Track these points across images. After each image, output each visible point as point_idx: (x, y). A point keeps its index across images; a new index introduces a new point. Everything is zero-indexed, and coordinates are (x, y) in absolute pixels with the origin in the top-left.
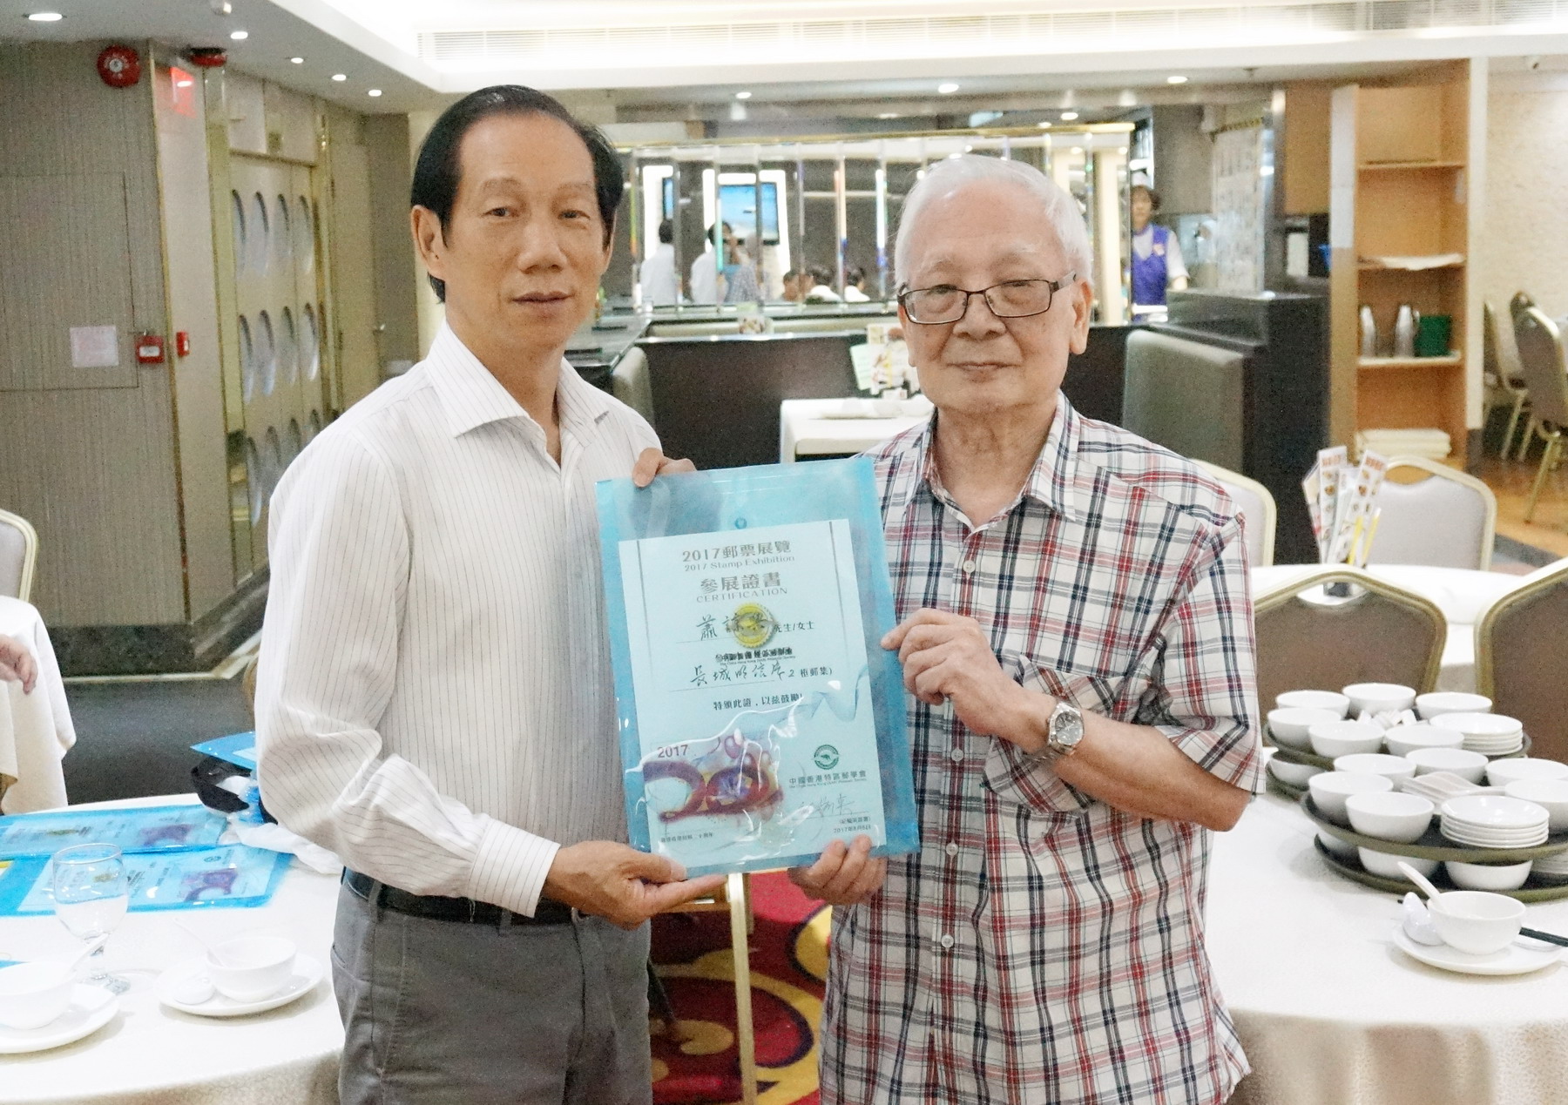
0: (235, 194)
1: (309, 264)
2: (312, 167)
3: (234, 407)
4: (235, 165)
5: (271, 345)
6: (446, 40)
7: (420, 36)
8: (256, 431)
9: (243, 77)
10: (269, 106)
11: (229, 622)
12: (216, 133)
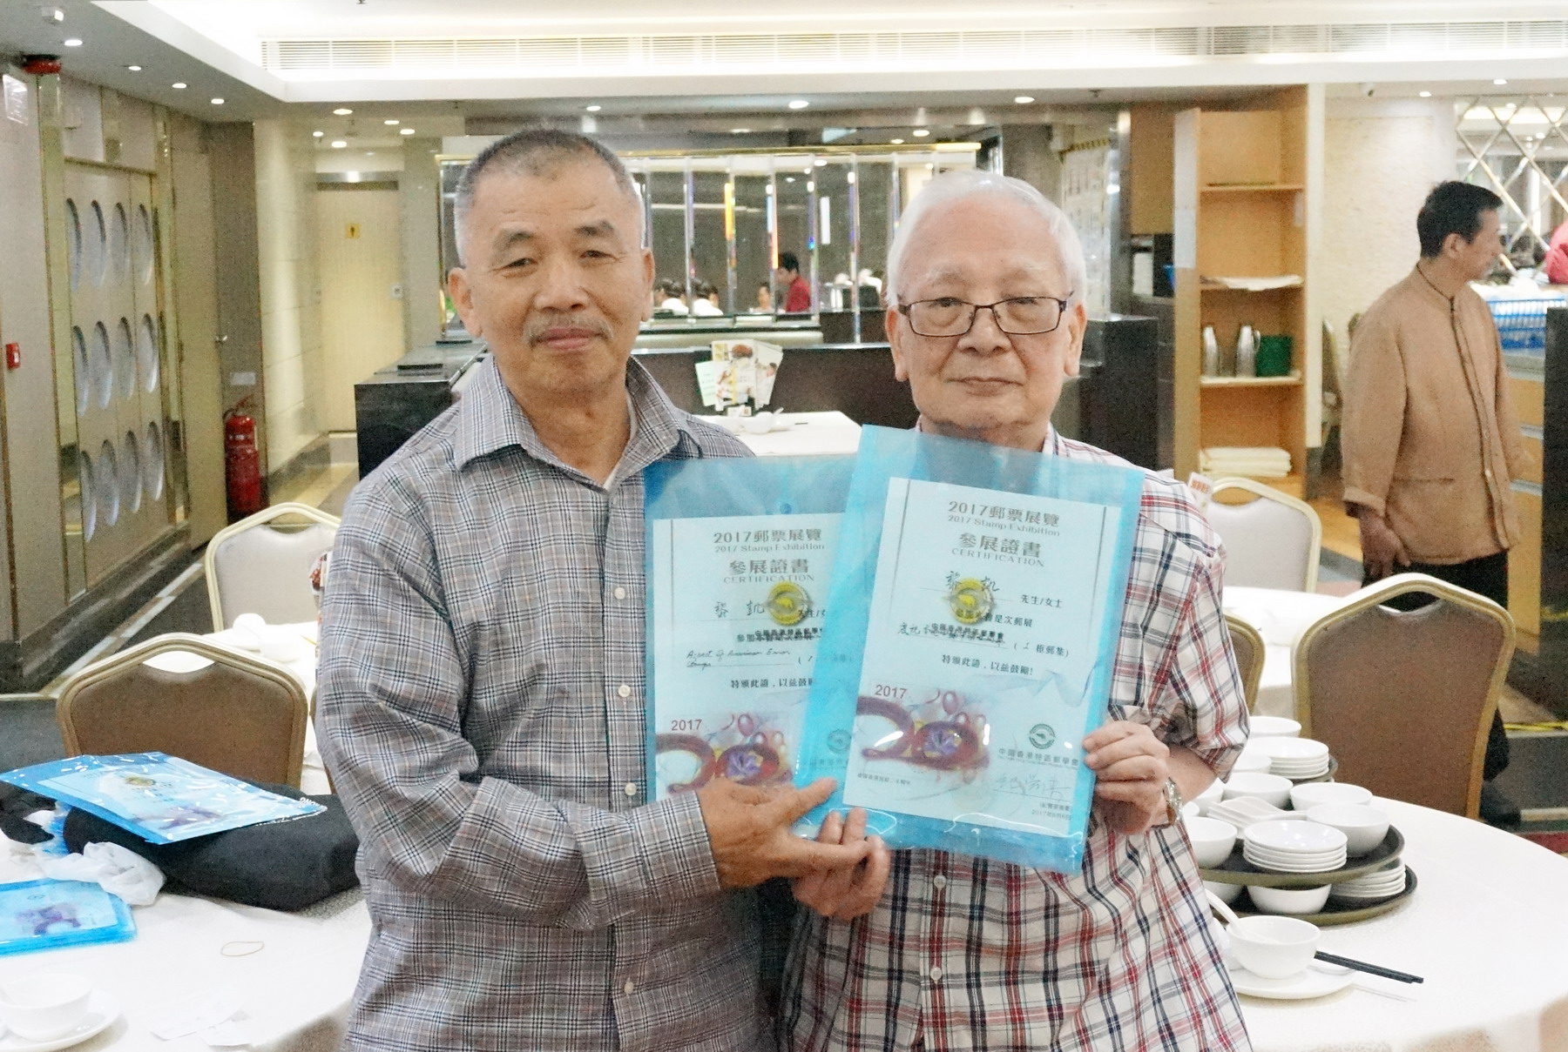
0: (70, 202)
1: (149, 273)
2: (151, 175)
3: (67, 419)
4: (71, 174)
5: (108, 357)
6: (291, 49)
7: (264, 45)
8: (90, 445)
9: (80, 84)
10: (107, 113)
11: (60, 640)
12: (50, 139)
